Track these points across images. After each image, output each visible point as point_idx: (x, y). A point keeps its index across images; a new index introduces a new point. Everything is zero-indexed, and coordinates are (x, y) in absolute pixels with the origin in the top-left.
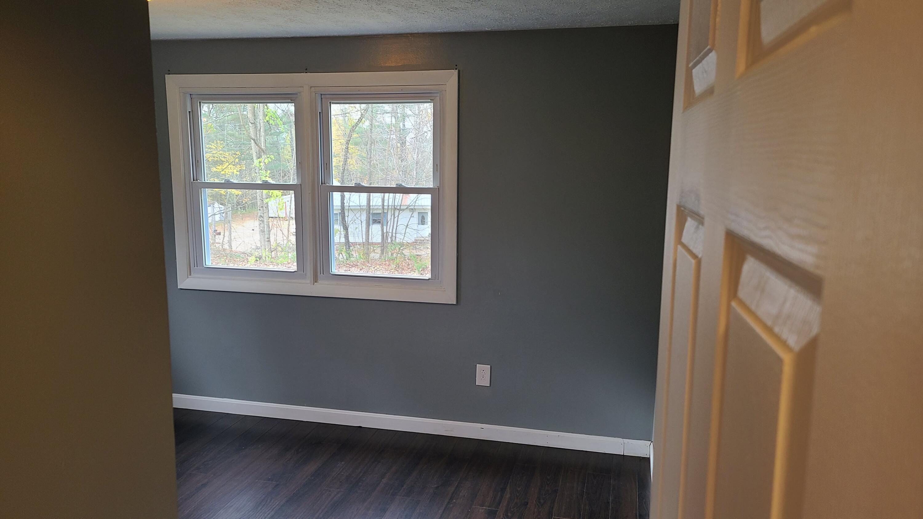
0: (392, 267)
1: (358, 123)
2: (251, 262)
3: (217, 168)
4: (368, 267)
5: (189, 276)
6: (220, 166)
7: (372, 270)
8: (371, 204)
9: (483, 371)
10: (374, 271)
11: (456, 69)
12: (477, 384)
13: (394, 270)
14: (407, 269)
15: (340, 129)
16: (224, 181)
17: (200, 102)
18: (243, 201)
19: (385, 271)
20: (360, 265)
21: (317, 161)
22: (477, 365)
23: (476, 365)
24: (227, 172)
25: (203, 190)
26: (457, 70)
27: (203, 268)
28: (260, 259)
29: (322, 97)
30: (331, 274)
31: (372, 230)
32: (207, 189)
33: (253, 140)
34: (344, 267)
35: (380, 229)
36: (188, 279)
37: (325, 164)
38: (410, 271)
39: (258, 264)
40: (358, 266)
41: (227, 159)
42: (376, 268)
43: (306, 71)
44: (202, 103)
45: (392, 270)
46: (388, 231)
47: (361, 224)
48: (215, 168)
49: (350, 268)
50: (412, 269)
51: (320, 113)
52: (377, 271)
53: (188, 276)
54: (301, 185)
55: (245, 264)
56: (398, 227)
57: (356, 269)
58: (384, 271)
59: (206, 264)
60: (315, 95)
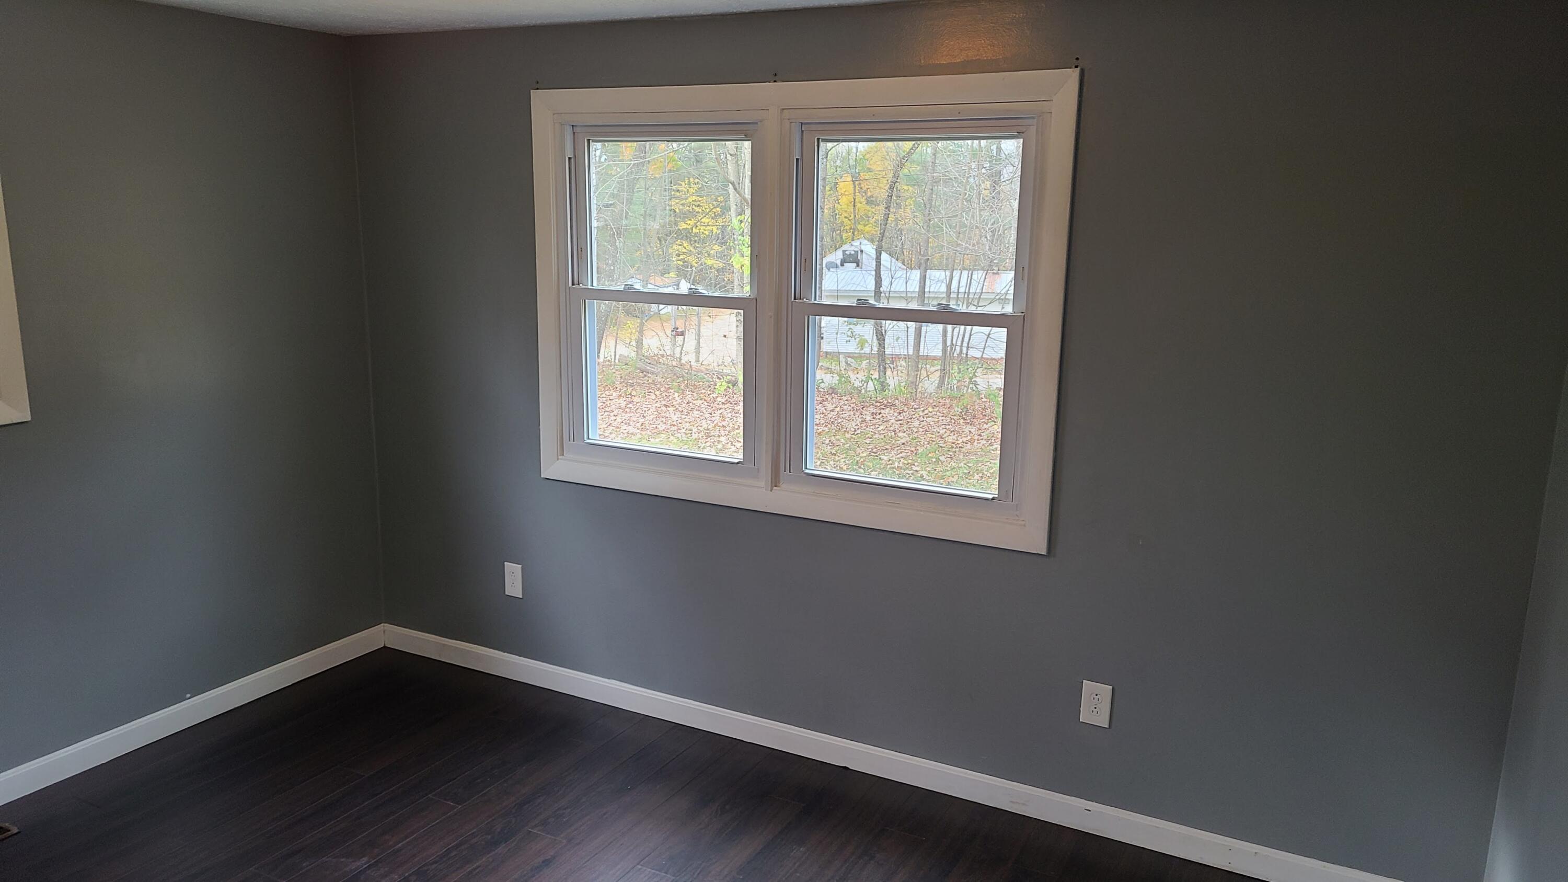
0: (955, 411)
1: (912, 151)
2: (719, 390)
3: (687, 224)
4: (913, 410)
5: (560, 457)
6: (692, 219)
7: (918, 414)
8: (927, 290)
9: (1097, 695)
10: (923, 417)
11: (1076, 67)
12: (1081, 721)
13: (958, 417)
14: (981, 416)
15: (888, 157)
16: (623, 286)
17: (589, 140)
18: (725, 279)
19: (943, 418)
20: (900, 405)
21: (788, 255)
22: (1084, 681)
23: (1081, 681)
24: (702, 231)
25: (588, 302)
26: (1078, 70)
27: (583, 444)
28: (733, 386)
29: (803, 129)
30: (805, 473)
31: (925, 338)
32: (595, 301)
33: (731, 183)
34: (871, 406)
35: (941, 340)
36: (558, 462)
37: (803, 261)
38: (986, 421)
39: (731, 394)
40: (896, 406)
41: (703, 209)
42: (926, 412)
43: (775, 77)
44: (593, 141)
45: (955, 418)
46: (954, 342)
47: (907, 331)
48: (685, 223)
49: (881, 408)
50: (990, 417)
51: (797, 160)
52: (929, 417)
53: (558, 457)
54: (756, 300)
55: (709, 392)
56: (972, 337)
57: (892, 412)
58: (940, 418)
59: (590, 437)
60: (790, 126)
